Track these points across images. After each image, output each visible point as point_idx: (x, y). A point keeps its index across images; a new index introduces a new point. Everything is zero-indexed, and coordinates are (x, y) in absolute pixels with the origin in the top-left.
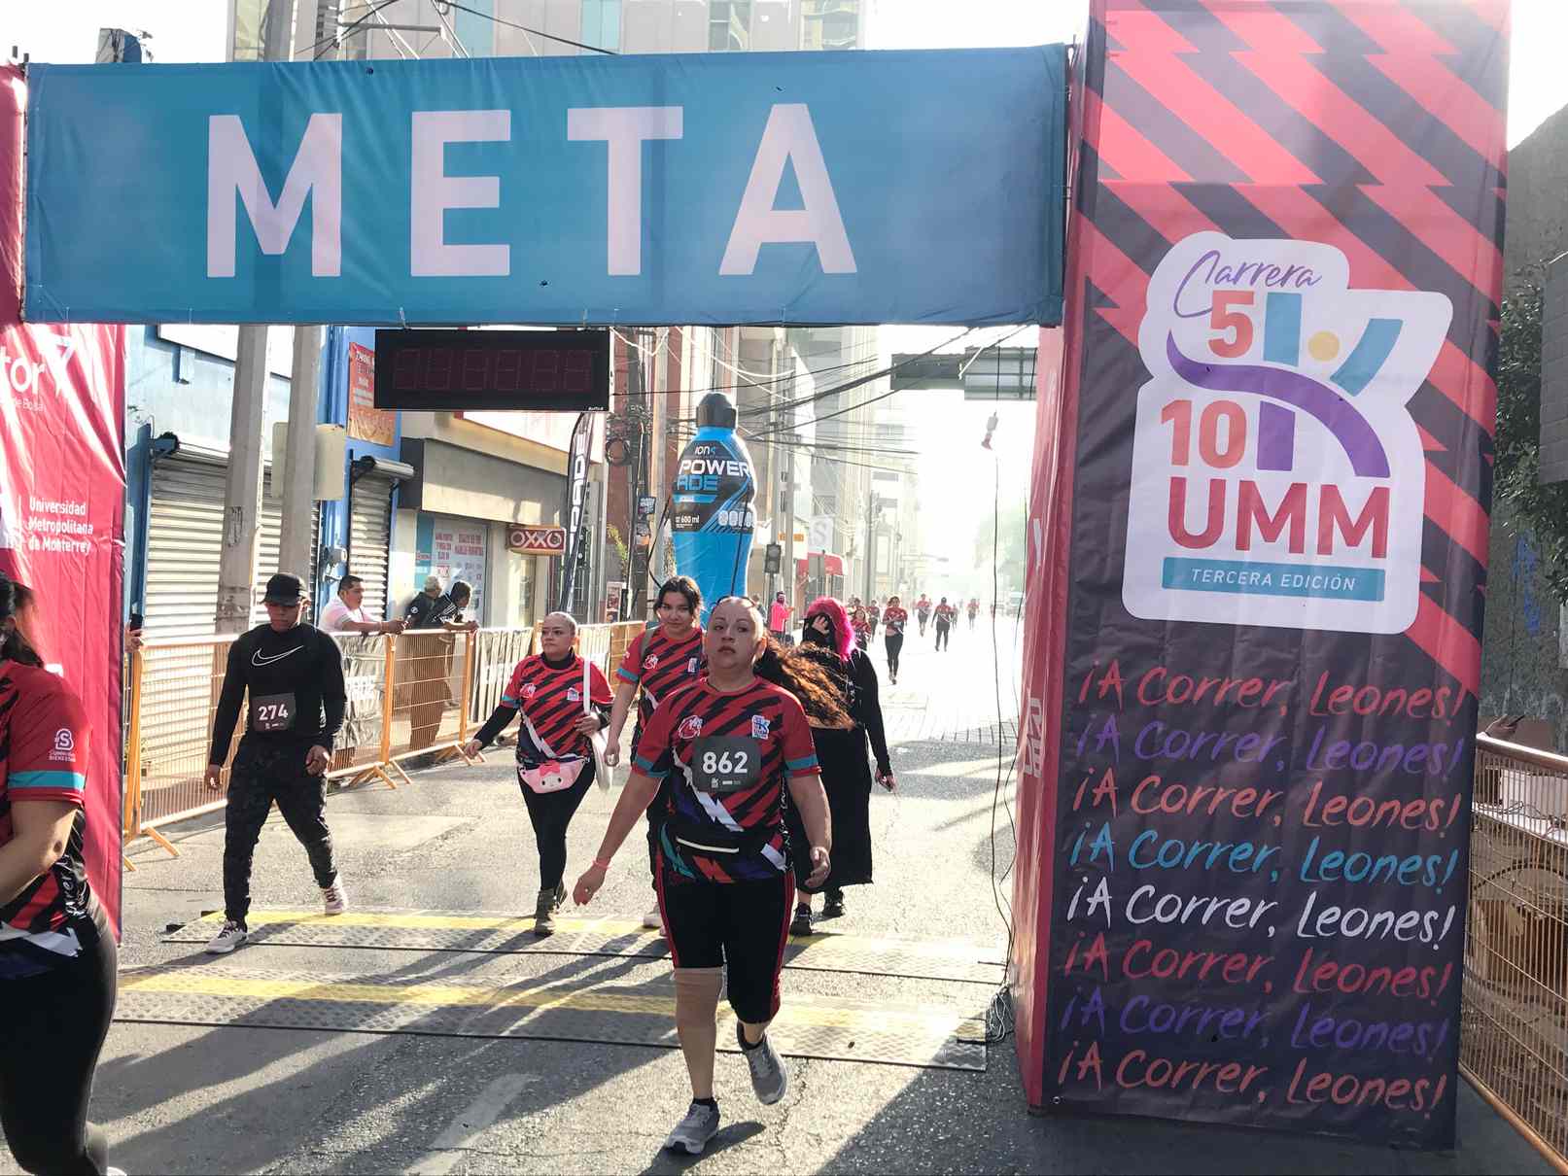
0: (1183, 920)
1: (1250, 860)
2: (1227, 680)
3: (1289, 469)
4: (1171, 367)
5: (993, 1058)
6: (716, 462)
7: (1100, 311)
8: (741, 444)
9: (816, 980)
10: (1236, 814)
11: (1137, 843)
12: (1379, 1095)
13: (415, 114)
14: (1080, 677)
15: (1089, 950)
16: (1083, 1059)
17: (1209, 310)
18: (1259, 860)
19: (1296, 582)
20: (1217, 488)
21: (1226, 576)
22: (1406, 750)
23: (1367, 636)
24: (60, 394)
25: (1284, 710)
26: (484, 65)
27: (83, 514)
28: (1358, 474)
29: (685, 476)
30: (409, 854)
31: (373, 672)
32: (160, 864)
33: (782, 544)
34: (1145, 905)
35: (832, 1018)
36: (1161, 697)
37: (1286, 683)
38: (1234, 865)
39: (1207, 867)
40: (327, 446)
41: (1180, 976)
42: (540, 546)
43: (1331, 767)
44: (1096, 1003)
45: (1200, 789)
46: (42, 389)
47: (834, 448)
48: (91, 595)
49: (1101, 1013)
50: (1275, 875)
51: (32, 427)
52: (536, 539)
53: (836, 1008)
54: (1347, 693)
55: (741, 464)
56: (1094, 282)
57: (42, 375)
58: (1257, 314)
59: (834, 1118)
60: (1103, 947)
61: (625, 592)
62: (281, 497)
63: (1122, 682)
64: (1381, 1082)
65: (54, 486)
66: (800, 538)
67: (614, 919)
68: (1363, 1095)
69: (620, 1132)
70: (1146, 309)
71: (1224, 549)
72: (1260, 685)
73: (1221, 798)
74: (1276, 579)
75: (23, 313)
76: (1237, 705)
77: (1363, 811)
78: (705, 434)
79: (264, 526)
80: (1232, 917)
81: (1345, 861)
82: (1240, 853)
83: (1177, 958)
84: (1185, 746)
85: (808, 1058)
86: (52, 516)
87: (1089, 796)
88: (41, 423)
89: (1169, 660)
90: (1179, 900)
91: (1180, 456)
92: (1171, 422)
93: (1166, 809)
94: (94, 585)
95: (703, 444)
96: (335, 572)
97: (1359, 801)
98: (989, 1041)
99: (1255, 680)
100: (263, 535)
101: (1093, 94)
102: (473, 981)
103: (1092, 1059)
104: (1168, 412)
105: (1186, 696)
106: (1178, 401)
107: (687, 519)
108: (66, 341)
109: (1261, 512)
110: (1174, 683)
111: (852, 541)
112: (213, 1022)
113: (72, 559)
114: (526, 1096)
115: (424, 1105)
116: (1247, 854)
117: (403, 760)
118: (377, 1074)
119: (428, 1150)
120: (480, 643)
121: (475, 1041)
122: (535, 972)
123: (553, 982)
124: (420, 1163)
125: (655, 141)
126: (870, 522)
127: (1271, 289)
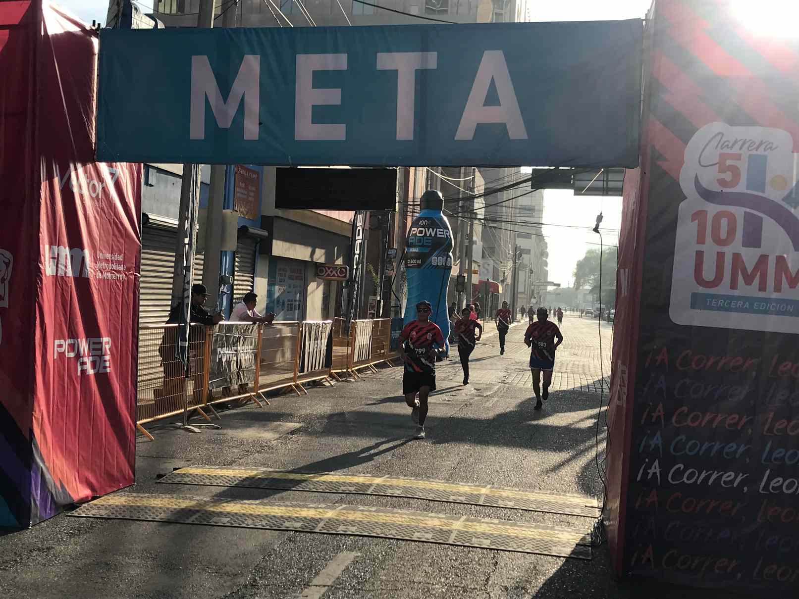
0: (699, 483)
1: (735, 452)
2: (723, 358)
3: (760, 247)
4: (697, 193)
5: (595, 553)
6: (431, 229)
7: (659, 163)
8: (445, 218)
9: (499, 512)
10: (728, 428)
11: (675, 442)
13: (297, 55)
14: (646, 355)
15: (648, 497)
16: (644, 554)
17: (716, 164)
18: (740, 452)
19: (762, 307)
20: (721, 256)
21: (725, 301)
24: (112, 199)
25: (754, 374)
26: (334, 30)
28: (796, 250)
29: (413, 237)
30: (275, 442)
31: (251, 345)
33: (466, 275)
34: (679, 474)
35: (509, 531)
36: (689, 365)
37: (756, 359)
38: (726, 454)
39: (712, 455)
40: (228, 221)
41: (697, 512)
42: (334, 275)
43: (778, 404)
45: (708, 414)
46: (103, 195)
47: (499, 221)
49: (654, 530)
50: (748, 460)
51: (98, 214)
52: (331, 272)
53: (511, 526)
54: (788, 366)
55: (445, 231)
56: (657, 148)
57: (103, 188)
58: (743, 166)
59: (513, 579)
60: (655, 495)
61: (379, 301)
62: (203, 249)
63: (668, 358)
65: (109, 246)
66: (475, 272)
67: (389, 478)
68: (794, 577)
69: (405, 581)
70: (684, 162)
71: (723, 289)
72: (742, 360)
73: (720, 419)
74: (751, 305)
75: (95, 157)
76: (729, 371)
77: (795, 427)
78: (425, 213)
80: (724, 481)
81: (786, 452)
82: (729, 448)
83: (695, 503)
84: (702, 390)
85: (497, 550)
86: (107, 261)
87: (649, 417)
88: (103, 214)
89: (693, 346)
90: (697, 472)
91: (701, 240)
92: (697, 221)
93: (692, 425)
94: (125, 294)
95: (424, 219)
96: (226, 289)
97: (793, 422)
98: (593, 544)
99: (739, 357)
100: (195, 269)
102: (320, 506)
103: (649, 554)
104: (694, 216)
105: (702, 366)
106: (700, 211)
107: (414, 261)
108: (114, 171)
109: (744, 270)
110: (696, 359)
111: (504, 273)
112: (190, 522)
113: (116, 283)
114: (355, 562)
115: (304, 565)
116: (733, 449)
117: (265, 392)
118: (278, 549)
119: (309, 586)
120: (305, 329)
121: (325, 535)
122: (350, 503)
123: (362, 508)
124: (306, 591)
125: (422, 70)
126: (515, 263)
127: (751, 153)
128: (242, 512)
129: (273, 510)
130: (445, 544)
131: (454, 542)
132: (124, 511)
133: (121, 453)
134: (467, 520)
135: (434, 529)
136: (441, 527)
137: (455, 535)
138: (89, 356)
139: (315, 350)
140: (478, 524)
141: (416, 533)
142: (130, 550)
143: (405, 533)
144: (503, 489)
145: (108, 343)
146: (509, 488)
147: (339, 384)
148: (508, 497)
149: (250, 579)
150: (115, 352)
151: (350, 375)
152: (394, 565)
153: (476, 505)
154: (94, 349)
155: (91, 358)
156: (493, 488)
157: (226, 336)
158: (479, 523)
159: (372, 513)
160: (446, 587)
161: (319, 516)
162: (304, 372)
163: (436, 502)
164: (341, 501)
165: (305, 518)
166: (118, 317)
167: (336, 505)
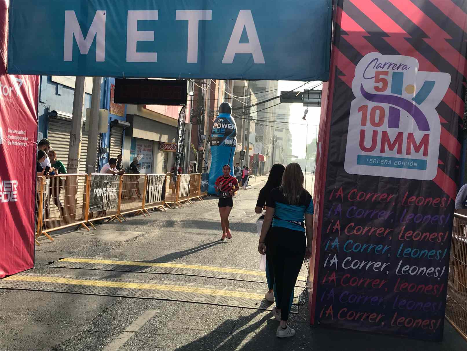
0: (360, 269)
1: (382, 250)
2: (376, 194)
3: (398, 128)
5: (300, 310)
6: (225, 124)
7: (340, 77)
8: (233, 119)
9: (247, 284)
10: (377, 235)
11: (346, 244)
12: (419, 325)
13: (129, 11)
14: (330, 192)
15: (330, 277)
16: (327, 311)
17: (373, 78)
18: (384, 250)
19: (399, 163)
20: (375, 133)
21: (377, 161)
22: (432, 217)
23: (420, 181)
24: (18, 97)
25: (394, 204)
27: (25, 134)
28: (419, 130)
29: (215, 129)
30: (125, 243)
31: (115, 187)
32: (47, 244)
33: (245, 151)
34: (348, 263)
35: (251, 296)
36: (355, 199)
37: (395, 195)
38: (376, 251)
39: (368, 252)
40: (103, 116)
41: (358, 285)
42: (169, 149)
43: (408, 222)
44: (332, 293)
45: (367, 227)
46: (12, 95)
47: (263, 121)
48: (27, 159)
49: (333, 296)
50: (389, 255)
51: (9, 107)
52: (168, 147)
53: (253, 293)
54: (414, 199)
55: (232, 125)
56: (338, 67)
57: (12, 91)
58: (389, 79)
60: (334, 276)
61: (195, 164)
62: (88, 131)
63: (343, 194)
64: (420, 320)
65: (16, 125)
66: (251, 149)
67: (186, 264)
68: (414, 325)
69: (183, 328)
70: (355, 76)
71: (376, 153)
72: (386, 196)
73: (373, 230)
74: (393, 162)
75: (7, 71)
76: (379, 202)
77: (417, 236)
78: (222, 115)
79: (83, 140)
80: (375, 268)
81: (412, 250)
82: (379, 248)
83: (358, 280)
84: (363, 213)
85: (243, 308)
86: (15, 135)
87: (332, 229)
88: (12, 106)
89: (358, 187)
90: (359, 262)
91: (364, 123)
92: (361, 112)
93: (356, 233)
94: (28, 156)
95: (221, 118)
96: (105, 155)
97: (417, 232)
98: (299, 304)
99: (384, 194)
100: (82, 143)
101: (340, 8)
102: (141, 281)
103: (330, 311)
104: (360, 109)
105: (363, 198)
106: (364, 106)
107: (215, 142)
108: (20, 80)
109: (389, 141)
110: (359, 195)
111: (268, 150)
112: (61, 291)
113: (21, 147)
114: (155, 316)
115: (124, 318)
116: (381, 248)
117: (124, 214)
118: (110, 308)
119: (123, 332)
120: (149, 179)
121: (141, 299)
122: (160, 279)
123: (166, 282)
124: (121, 336)
125: (203, 21)
126: (274, 145)
127: (394, 71)
128: (94, 285)
129: (112, 284)
130: (212, 304)
131: (217, 303)
132: (22, 285)
133: (25, 249)
134: (227, 290)
135: (206, 295)
136: (211, 294)
137: (219, 298)
138: (3, 191)
139: (155, 190)
140: (233, 292)
141: (196, 298)
142: (19, 309)
143: (189, 298)
144: (252, 270)
145: (15, 184)
146: (255, 270)
147: (170, 210)
148: (254, 275)
149: (88, 328)
150: (20, 189)
151: (177, 205)
152: (178, 318)
153: (235, 280)
154: (6, 188)
155: (5, 193)
156: (245, 270)
157: (99, 182)
158: (234, 290)
159: (171, 286)
160: (208, 332)
161: (139, 288)
162: (148, 203)
163: (211, 279)
164: (155, 278)
165: (130, 289)
166: (22, 169)
167: (152, 280)
